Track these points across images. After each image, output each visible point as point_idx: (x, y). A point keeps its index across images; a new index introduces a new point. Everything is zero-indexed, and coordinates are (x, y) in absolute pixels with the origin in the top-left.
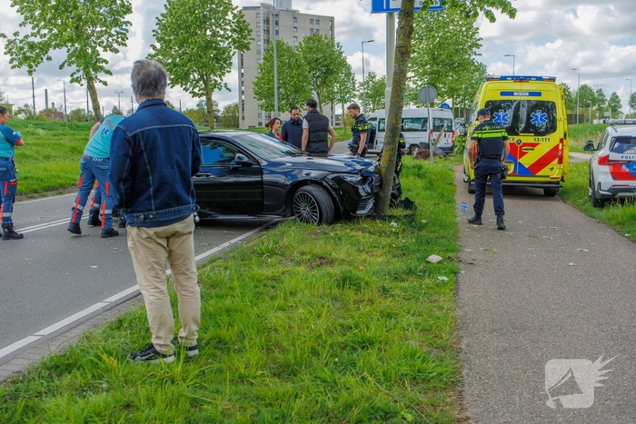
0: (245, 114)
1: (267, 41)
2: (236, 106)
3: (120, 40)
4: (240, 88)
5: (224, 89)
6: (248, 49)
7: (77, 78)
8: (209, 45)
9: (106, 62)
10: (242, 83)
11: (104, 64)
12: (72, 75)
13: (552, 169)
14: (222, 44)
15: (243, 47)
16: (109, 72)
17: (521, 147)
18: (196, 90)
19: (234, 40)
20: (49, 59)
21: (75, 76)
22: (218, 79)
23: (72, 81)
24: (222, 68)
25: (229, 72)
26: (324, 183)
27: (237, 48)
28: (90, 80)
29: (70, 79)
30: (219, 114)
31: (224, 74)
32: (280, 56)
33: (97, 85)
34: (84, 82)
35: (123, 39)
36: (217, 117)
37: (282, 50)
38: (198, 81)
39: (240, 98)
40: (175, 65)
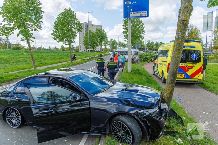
0: (81, 48)
1: (86, 31)
2: (79, 46)
3: (39, 27)
4: (79, 42)
5: (74, 43)
6: (81, 31)
7: (23, 40)
8: (69, 30)
9: (32, 34)
10: (80, 41)
11: (31, 35)
12: (21, 39)
13: (199, 76)
14: (73, 30)
15: (80, 31)
16: (34, 38)
17: (187, 68)
18: (66, 43)
19: (77, 29)
20: (13, 33)
21: (22, 39)
22: (72, 40)
23: (21, 41)
24: (73, 37)
25: (76, 38)
26: (136, 117)
27: (78, 31)
28: (28, 40)
29: (21, 40)
30: (75, 48)
31: (74, 39)
32: (90, 34)
33: (30, 42)
34: (26, 41)
35: (40, 27)
36: (74, 49)
37: (91, 32)
38: (66, 41)
39: (80, 44)
40: (60, 36)
